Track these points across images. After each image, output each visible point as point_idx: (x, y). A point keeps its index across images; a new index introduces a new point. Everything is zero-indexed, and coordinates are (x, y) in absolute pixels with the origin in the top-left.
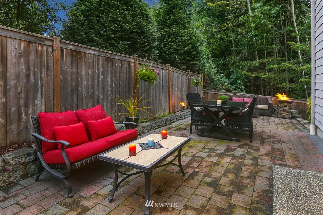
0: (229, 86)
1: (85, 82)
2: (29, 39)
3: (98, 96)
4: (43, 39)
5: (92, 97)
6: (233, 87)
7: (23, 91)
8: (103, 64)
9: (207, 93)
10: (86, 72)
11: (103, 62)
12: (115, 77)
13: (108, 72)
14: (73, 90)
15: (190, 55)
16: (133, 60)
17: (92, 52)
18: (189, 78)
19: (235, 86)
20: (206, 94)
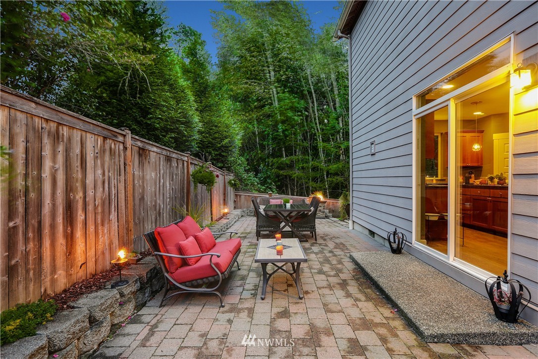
0: (259, 186)
1: (149, 188)
2: (106, 133)
3: (160, 206)
4: (116, 134)
5: (155, 206)
6: (264, 187)
7: (100, 204)
8: (163, 165)
9: (240, 196)
10: (150, 175)
11: (163, 162)
12: (172, 180)
13: (167, 174)
14: (140, 199)
15: (227, 150)
16: (186, 159)
17: (155, 149)
18: (224, 178)
19: (266, 186)
20: (238, 197)
